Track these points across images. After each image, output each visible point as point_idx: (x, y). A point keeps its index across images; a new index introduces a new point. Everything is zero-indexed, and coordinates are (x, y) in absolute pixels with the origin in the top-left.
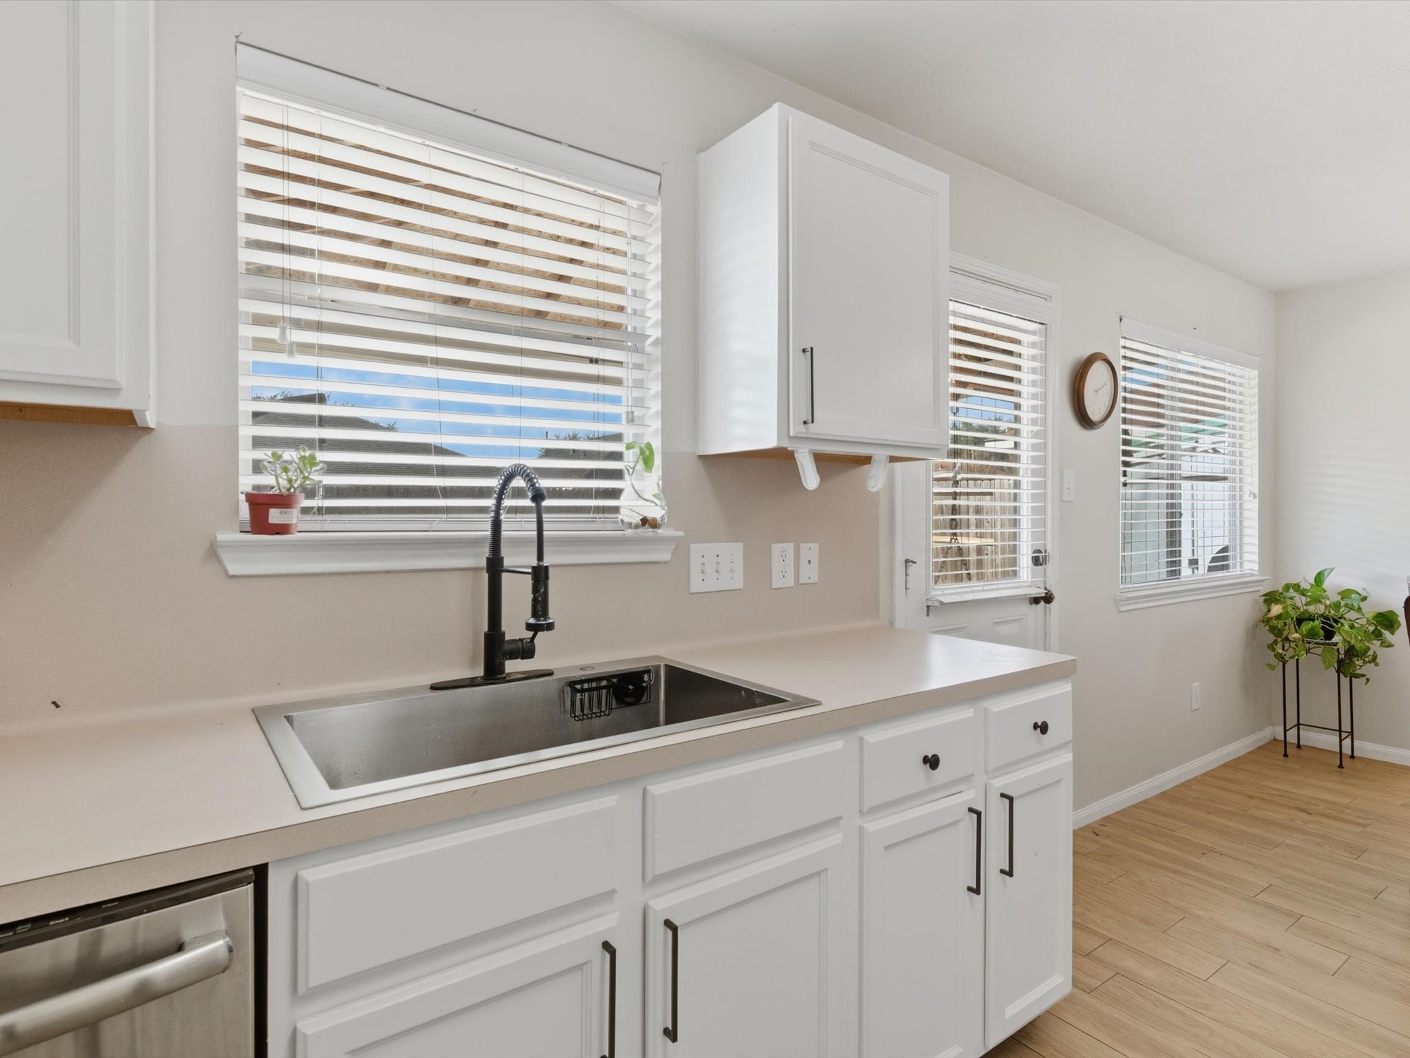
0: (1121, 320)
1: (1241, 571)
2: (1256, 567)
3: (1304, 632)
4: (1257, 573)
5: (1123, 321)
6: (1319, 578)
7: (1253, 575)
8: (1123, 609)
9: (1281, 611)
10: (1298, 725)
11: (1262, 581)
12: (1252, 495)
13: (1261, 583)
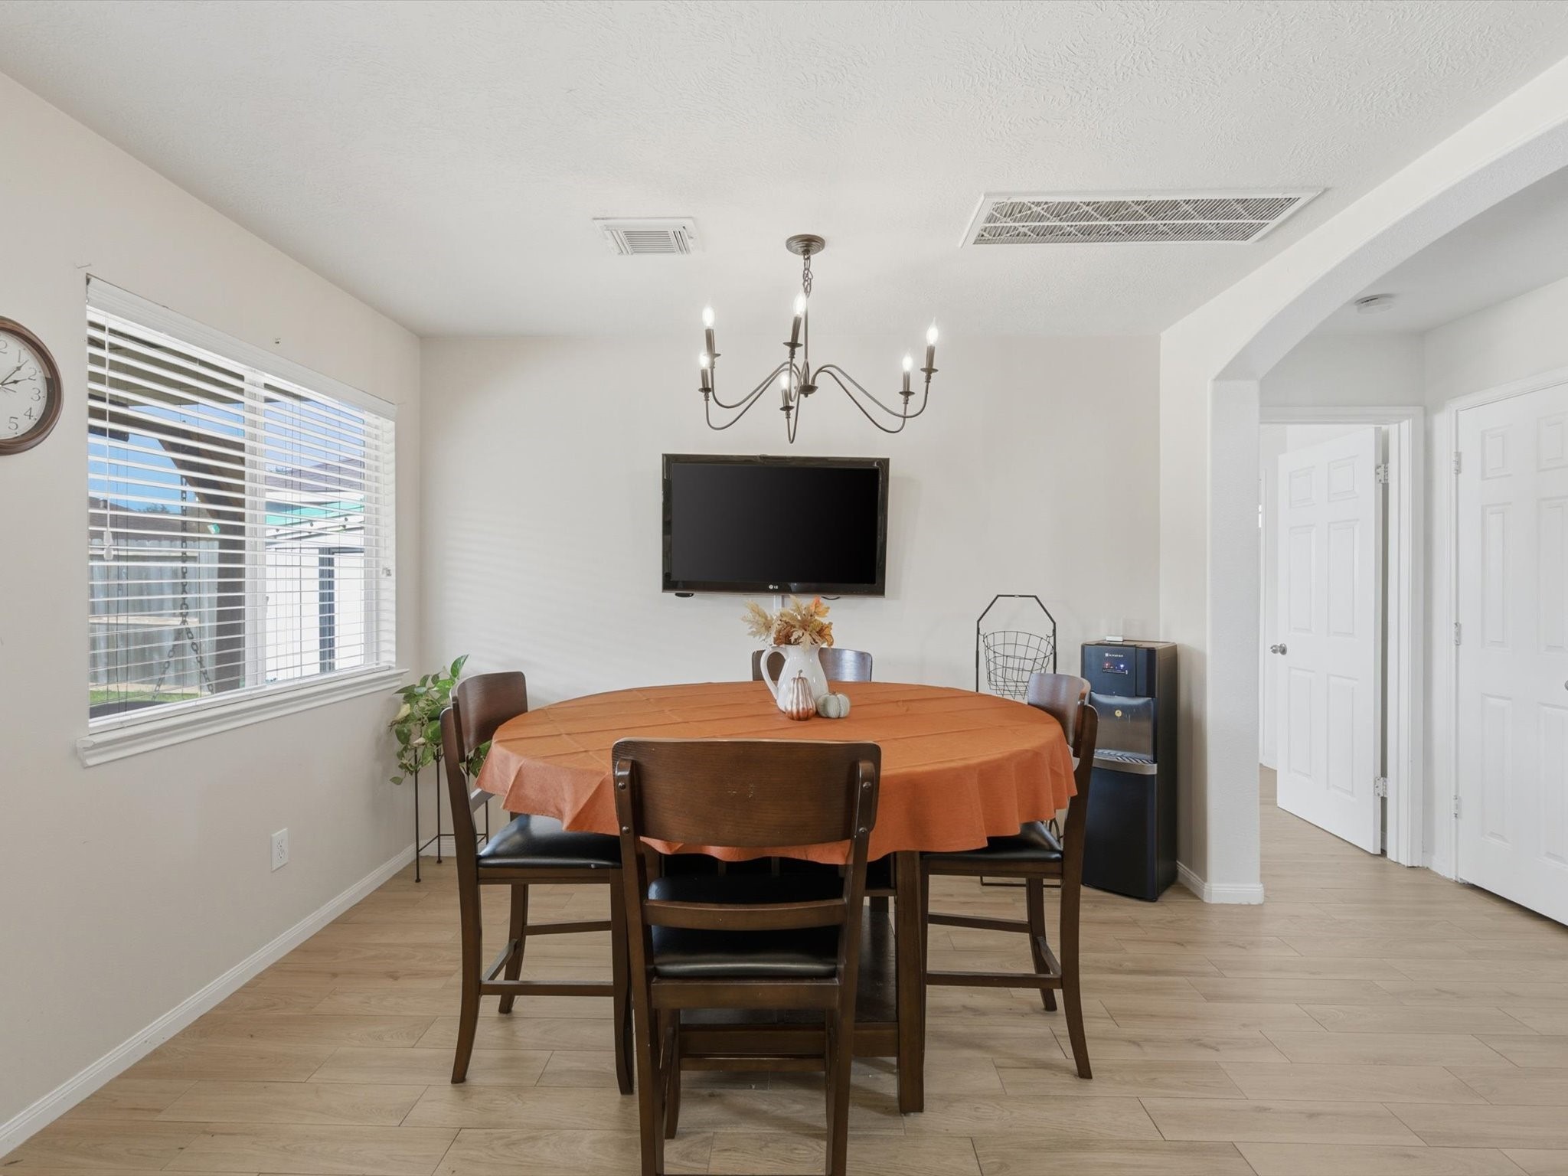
0: (88, 281)
1: (377, 664)
2: (393, 658)
3: (430, 736)
4: (394, 666)
5: (91, 283)
6: (455, 669)
7: (390, 668)
8: (90, 762)
9: (409, 711)
10: (439, 836)
11: (402, 674)
12: (385, 571)
13: (399, 678)
